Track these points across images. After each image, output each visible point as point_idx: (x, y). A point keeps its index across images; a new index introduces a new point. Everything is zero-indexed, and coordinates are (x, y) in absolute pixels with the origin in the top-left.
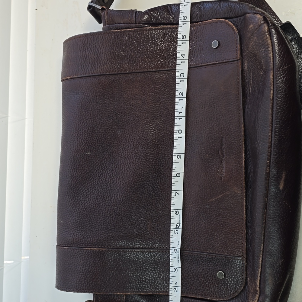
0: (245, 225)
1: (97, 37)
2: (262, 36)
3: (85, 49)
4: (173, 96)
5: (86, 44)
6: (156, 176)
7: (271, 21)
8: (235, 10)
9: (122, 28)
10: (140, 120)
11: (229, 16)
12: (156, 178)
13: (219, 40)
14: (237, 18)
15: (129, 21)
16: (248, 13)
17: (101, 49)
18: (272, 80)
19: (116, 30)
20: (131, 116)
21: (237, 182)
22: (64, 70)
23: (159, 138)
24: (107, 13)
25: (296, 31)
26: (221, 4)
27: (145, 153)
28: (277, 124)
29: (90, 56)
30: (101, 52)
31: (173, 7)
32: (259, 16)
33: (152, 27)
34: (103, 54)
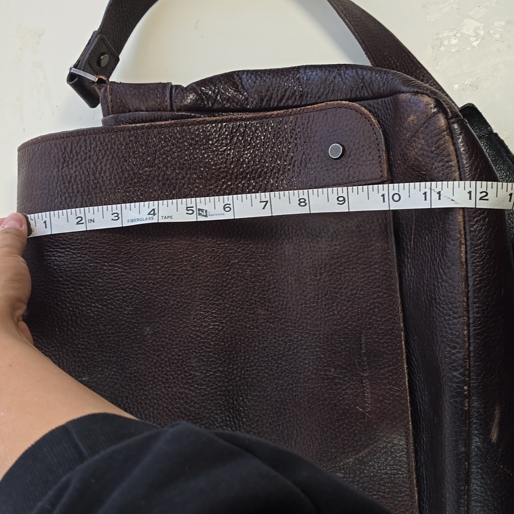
0: (418, 509)
1: (92, 140)
2: (435, 139)
3: (66, 163)
4: (254, 252)
5: (69, 152)
6: (229, 417)
7: (451, 107)
8: (373, 84)
9: (144, 119)
10: (190, 303)
11: (360, 96)
12: (230, 421)
13: (342, 143)
14: (376, 101)
15: (159, 105)
16: (403, 93)
17: (101, 163)
18: (462, 224)
19: (132, 124)
20: (171, 295)
21: (397, 423)
22: (23, 206)
23: (231, 338)
24: (112, 89)
25: (485, 121)
26: (342, 72)
27: (204, 370)
28: (478, 312)
29: (79, 177)
30: (101, 169)
31: (244, 76)
32: (426, 99)
33: (204, 117)
34: (107, 174)
